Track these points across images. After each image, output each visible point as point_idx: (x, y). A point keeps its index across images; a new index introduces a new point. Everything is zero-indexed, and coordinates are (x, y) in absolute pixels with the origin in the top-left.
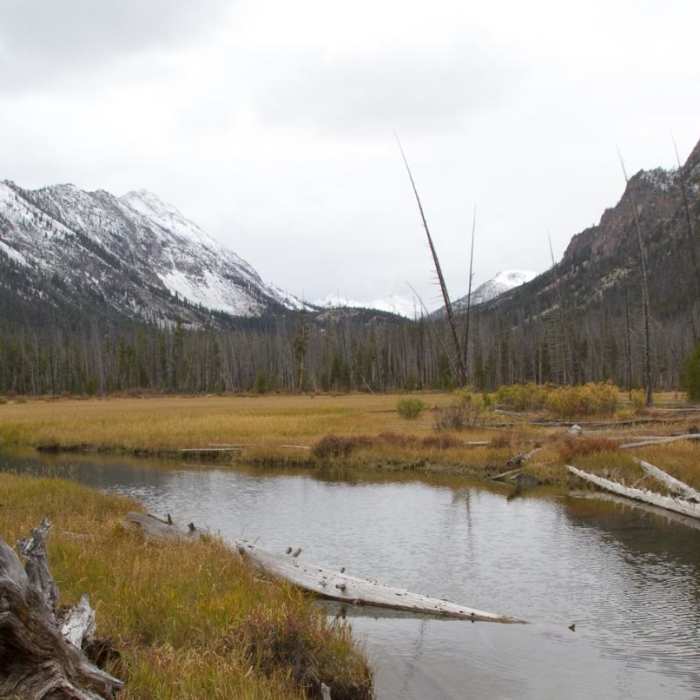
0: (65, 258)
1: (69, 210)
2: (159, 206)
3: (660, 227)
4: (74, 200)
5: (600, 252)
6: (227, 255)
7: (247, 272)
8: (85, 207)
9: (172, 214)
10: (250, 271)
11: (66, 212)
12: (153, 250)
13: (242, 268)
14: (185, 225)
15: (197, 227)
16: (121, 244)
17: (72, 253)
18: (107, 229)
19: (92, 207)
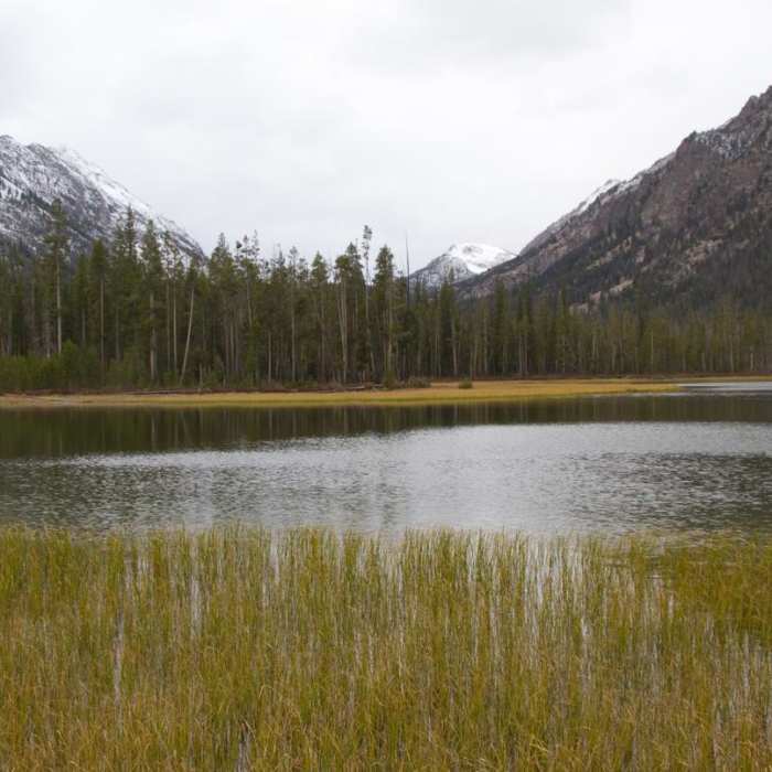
0: (25, 223)
1: (11, 165)
2: (83, 165)
3: (743, 195)
4: (15, 154)
5: (656, 222)
6: (164, 223)
7: (187, 242)
8: (29, 163)
9: (98, 174)
10: (191, 241)
11: (10, 169)
12: (101, 215)
13: (182, 239)
14: (113, 187)
15: (126, 190)
16: (74, 208)
17: (33, 217)
18: (56, 189)
19: (36, 163)
